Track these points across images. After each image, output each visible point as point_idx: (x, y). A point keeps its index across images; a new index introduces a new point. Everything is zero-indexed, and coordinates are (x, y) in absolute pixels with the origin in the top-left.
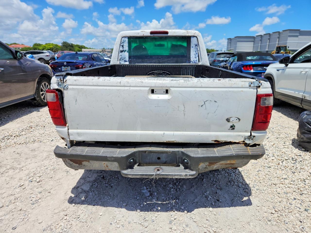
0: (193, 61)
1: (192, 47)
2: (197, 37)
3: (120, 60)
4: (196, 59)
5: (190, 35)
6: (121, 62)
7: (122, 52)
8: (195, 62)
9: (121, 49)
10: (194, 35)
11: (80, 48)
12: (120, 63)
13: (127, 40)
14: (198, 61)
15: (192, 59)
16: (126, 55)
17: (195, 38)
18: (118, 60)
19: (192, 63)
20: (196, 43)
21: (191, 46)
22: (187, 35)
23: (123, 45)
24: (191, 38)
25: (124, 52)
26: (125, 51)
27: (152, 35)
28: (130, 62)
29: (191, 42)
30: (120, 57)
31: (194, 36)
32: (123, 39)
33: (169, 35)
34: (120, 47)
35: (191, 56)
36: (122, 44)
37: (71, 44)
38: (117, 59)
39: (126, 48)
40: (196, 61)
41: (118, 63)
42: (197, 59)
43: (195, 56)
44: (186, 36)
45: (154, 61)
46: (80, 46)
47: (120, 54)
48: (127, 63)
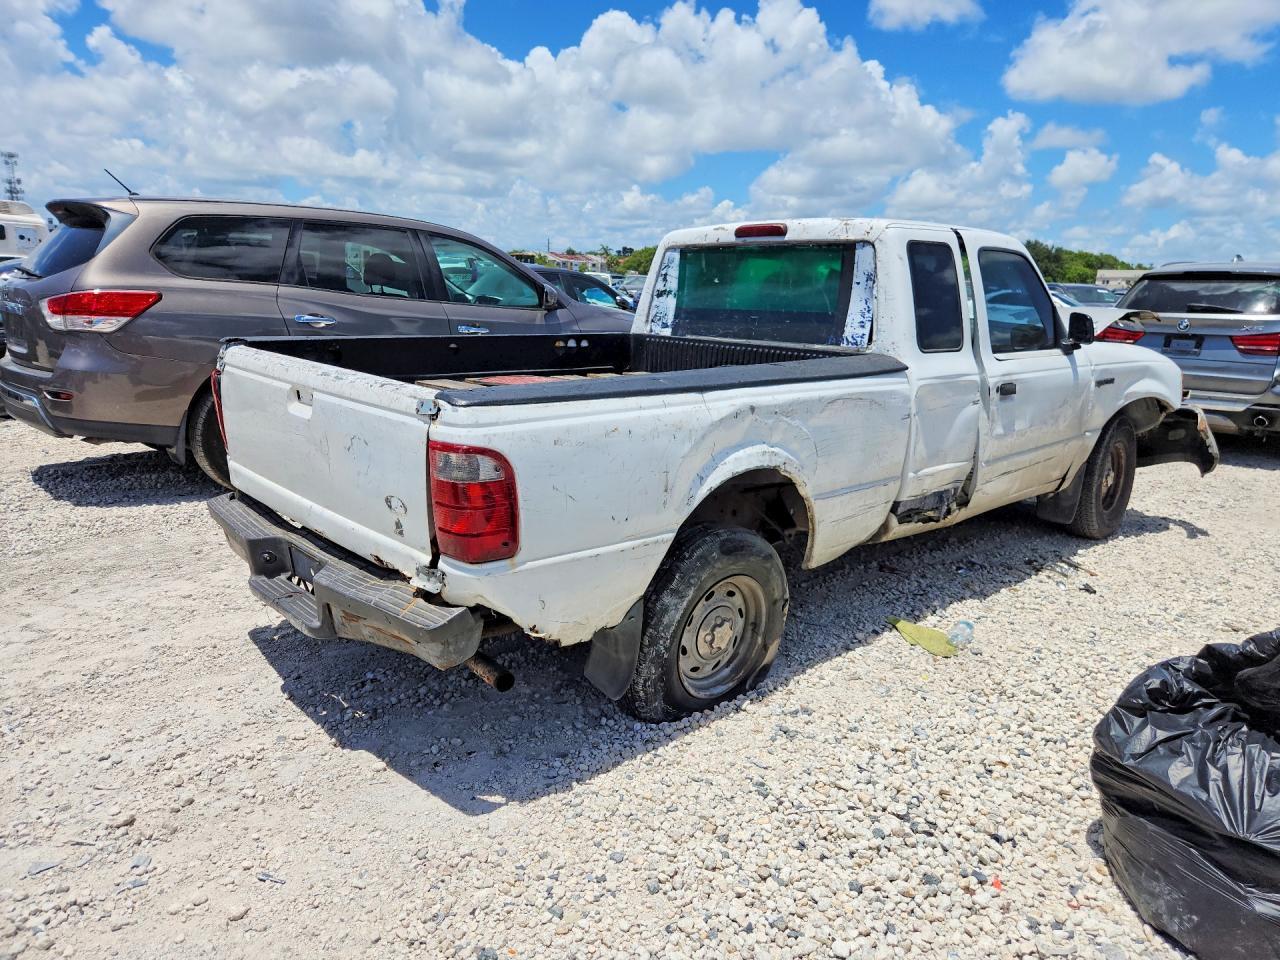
0: (850, 339)
1: (858, 283)
2: (874, 246)
3: (652, 321)
4: (860, 331)
5: (852, 237)
6: (653, 328)
7: (660, 294)
8: (856, 344)
9: (660, 286)
10: (866, 238)
11: (1089, 266)
12: (651, 331)
13: (677, 256)
14: (866, 338)
15: (848, 332)
16: (670, 303)
17: (869, 249)
18: (647, 321)
19: (844, 345)
20: (870, 269)
21: (855, 280)
22: (843, 237)
23: (666, 275)
24: (855, 248)
25: (665, 296)
26: (670, 292)
27: (740, 241)
28: (675, 328)
29: (855, 265)
30: (653, 313)
31: (865, 243)
32: (668, 254)
33: (788, 237)
34: (657, 281)
35: (849, 320)
36: (663, 272)
37: (1054, 251)
38: (644, 319)
39: (673, 284)
40: (859, 340)
41: (645, 330)
42: (867, 331)
43: (862, 319)
44: (840, 241)
45: (736, 329)
46: (1096, 257)
47: (656, 301)
48: (667, 332)
